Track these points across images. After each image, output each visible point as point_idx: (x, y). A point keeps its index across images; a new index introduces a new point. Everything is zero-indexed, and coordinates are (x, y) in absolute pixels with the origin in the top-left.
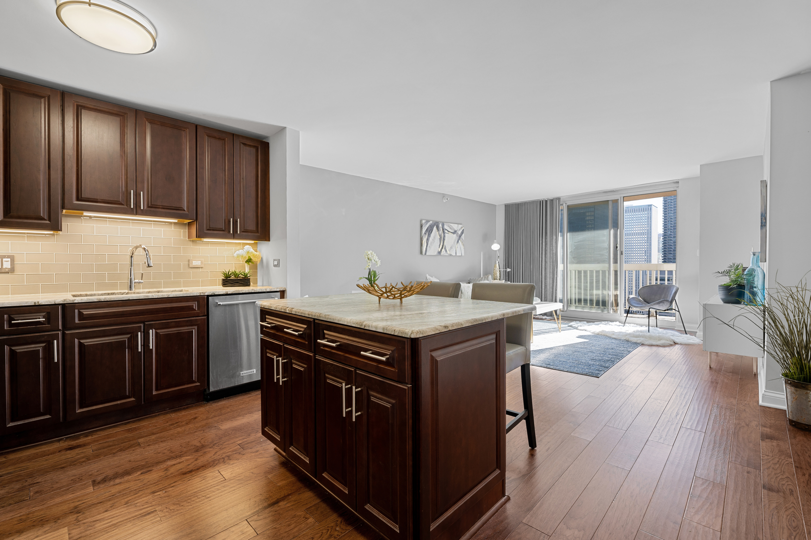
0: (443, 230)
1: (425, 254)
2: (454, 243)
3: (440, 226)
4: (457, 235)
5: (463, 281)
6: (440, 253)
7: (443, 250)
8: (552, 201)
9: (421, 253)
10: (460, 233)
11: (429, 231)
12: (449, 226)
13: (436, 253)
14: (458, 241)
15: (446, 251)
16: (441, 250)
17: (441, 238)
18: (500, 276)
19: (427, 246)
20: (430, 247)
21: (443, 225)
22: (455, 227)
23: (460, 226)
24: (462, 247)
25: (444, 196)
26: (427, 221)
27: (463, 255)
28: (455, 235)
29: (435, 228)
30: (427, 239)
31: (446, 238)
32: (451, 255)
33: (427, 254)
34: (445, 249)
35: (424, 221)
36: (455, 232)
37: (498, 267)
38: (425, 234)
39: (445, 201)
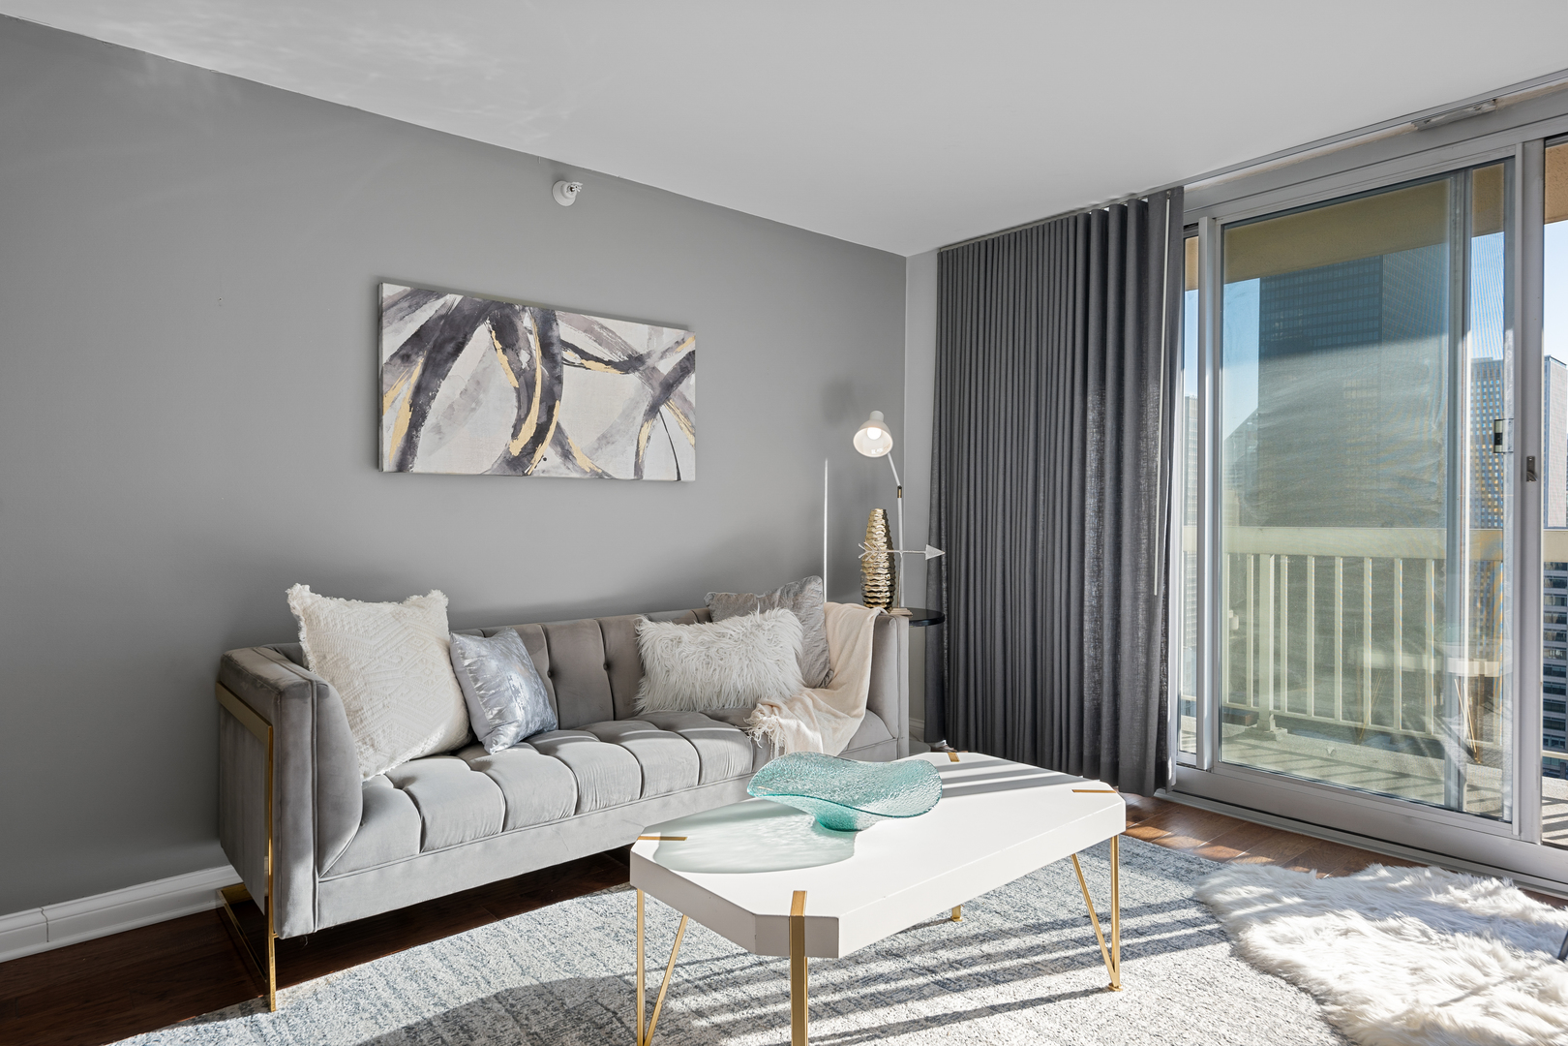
0: (546, 346)
1: (402, 466)
2: (627, 415)
3: (527, 322)
4: (647, 379)
5: (661, 608)
6: (517, 464)
7: (546, 449)
9: (377, 459)
10: (666, 367)
11: (440, 342)
12: (589, 331)
13: (487, 461)
14: (653, 411)
15: (567, 455)
16: (530, 450)
17: (530, 386)
18: (892, 588)
19: (416, 424)
20: (438, 429)
21: (546, 320)
22: (637, 337)
23: (669, 335)
24: (685, 441)
25: (560, 173)
26: (421, 294)
27: (688, 475)
28: (633, 379)
29: (483, 335)
30: (419, 390)
31: (568, 390)
32: (600, 476)
33: (419, 465)
34: (561, 442)
35: (389, 291)
36: (632, 363)
37: (881, 541)
38: (404, 356)
39: (567, 199)
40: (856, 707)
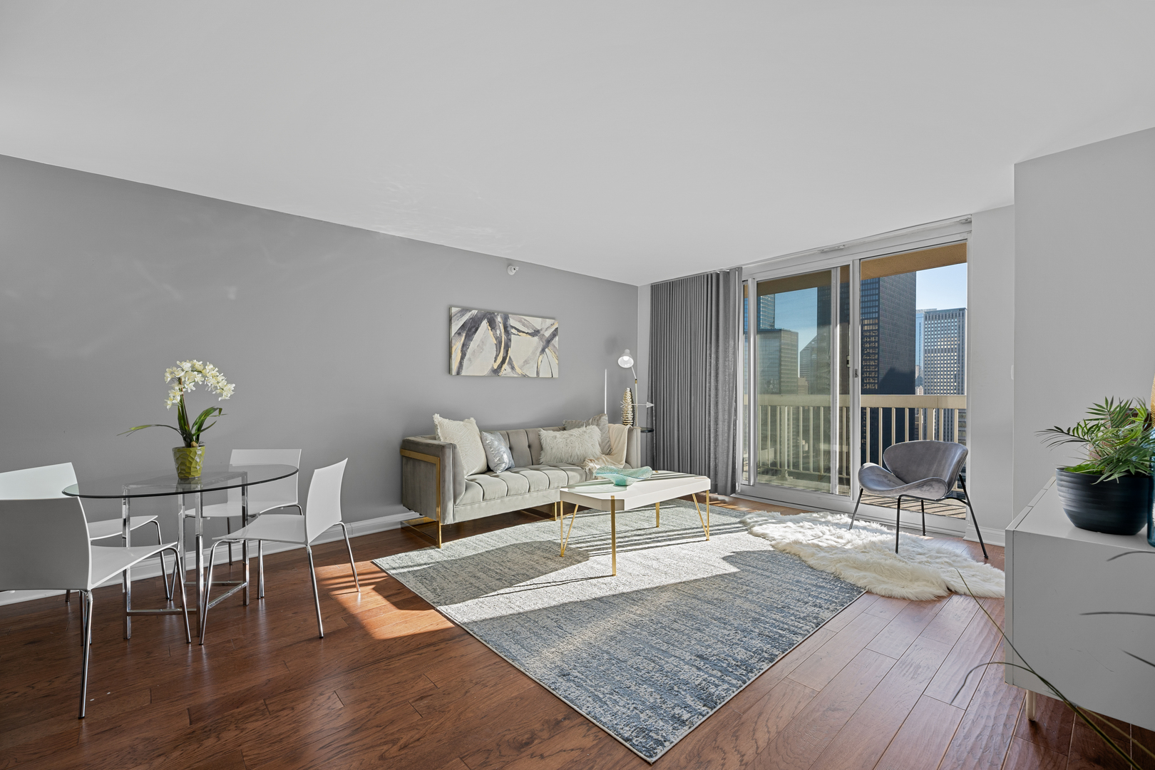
0: (505, 328)
1: (458, 373)
2: (534, 353)
3: (499, 319)
4: (541, 339)
5: (547, 425)
6: (496, 372)
7: (505, 366)
8: (727, 274)
9: (450, 371)
10: (547, 334)
11: (470, 329)
12: (520, 321)
13: (486, 372)
14: (543, 351)
15: (513, 368)
16: (500, 367)
17: (500, 343)
18: (633, 419)
19: (462, 358)
20: (470, 359)
21: (506, 319)
22: (537, 323)
23: (549, 322)
24: (555, 362)
25: (510, 263)
26: (465, 310)
27: (556, 375)
28: (536, 338)
29: (485, 324)
30: (464, 345)
31: (513, 344)
32: (524, 376)
33: (463, 373)
34: (511, 363)
35: (454, 310)
36: (536, 333)
37: (629, 400)
38: (459, 333)
39: (512, 273)
40: (621, 461)
